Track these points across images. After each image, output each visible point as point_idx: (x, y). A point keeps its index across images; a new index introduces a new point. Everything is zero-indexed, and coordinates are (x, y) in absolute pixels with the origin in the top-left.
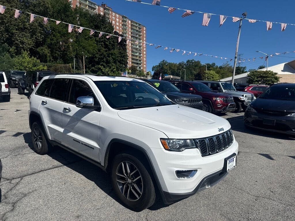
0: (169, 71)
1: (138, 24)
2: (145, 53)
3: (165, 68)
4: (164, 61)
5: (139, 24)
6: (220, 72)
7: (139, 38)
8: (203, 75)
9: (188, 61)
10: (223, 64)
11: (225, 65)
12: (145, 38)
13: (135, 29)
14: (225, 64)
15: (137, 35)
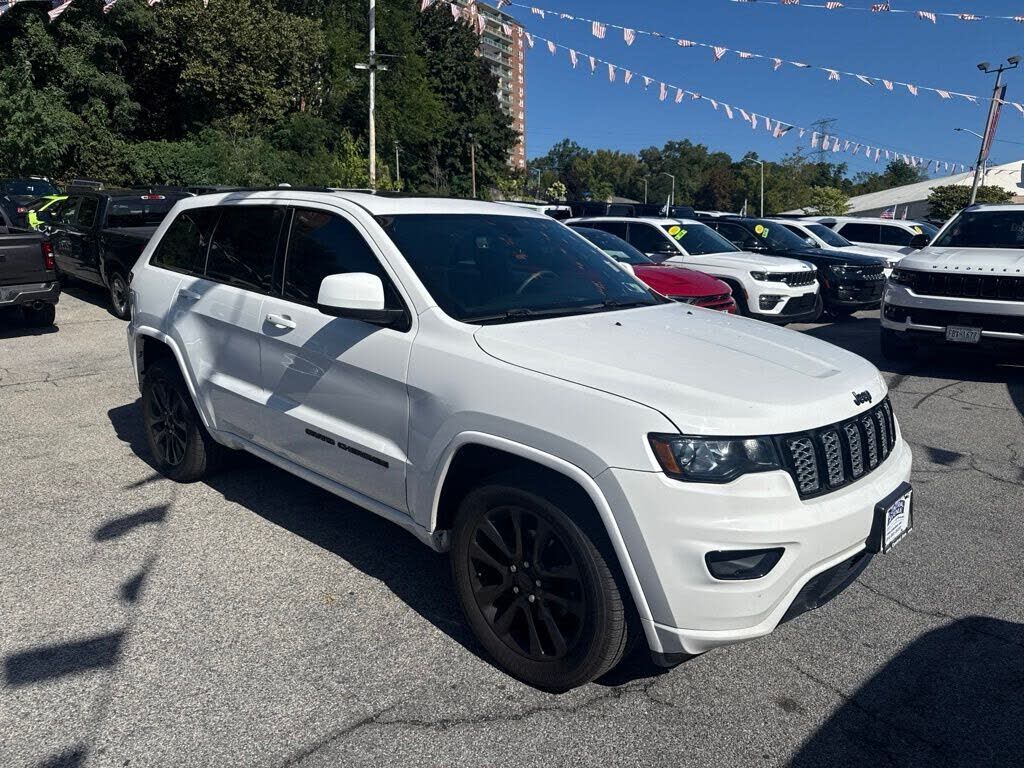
0: (593, 181)
1: (500, 17)
2: (521, 117)
3: (579, 168)
4: (567, 141)
5: (503, 15)
6: (775, 183)
7: (505, 64)
8: (720, 193)
9: (670, 147)
10: (783, 157)
11: (791, 159)
12: (521, 66)
13: (491, 32)
14: (791, 155)
15: (497, 53)
